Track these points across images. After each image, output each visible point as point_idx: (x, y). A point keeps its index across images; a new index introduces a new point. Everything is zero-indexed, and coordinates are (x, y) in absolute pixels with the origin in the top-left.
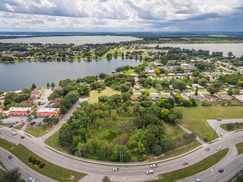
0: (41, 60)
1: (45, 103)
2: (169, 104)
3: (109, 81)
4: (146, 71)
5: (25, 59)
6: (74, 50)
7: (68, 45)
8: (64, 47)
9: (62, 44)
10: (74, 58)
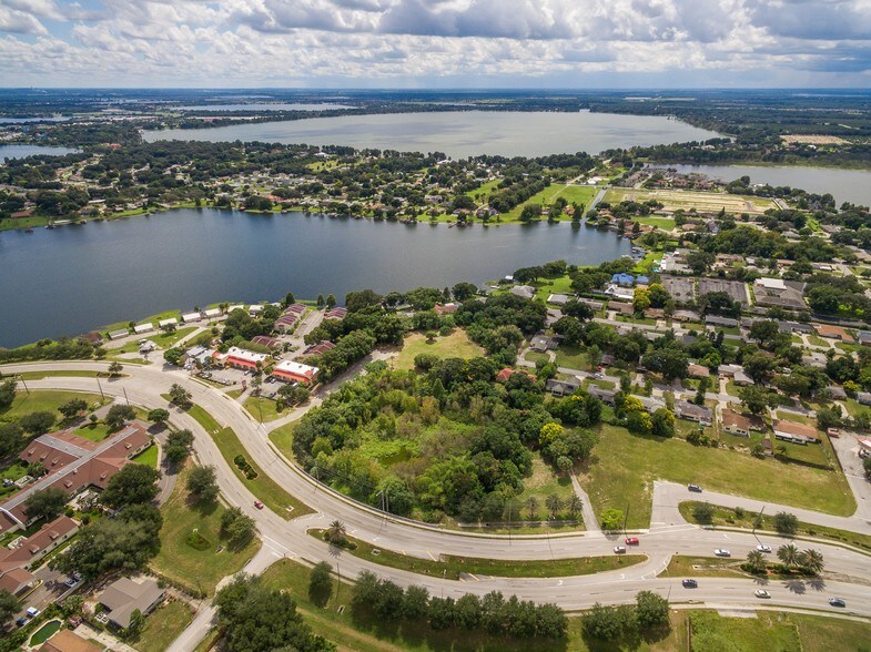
0: (334, 211)
1: (297, 348)
2: (582, 414)
3: (468, 313)
4: (607, 292)
5: (296, 204)
6: (433, 181)
7: (426, 156)
8: (413, 163)
9: (409, 154)
10: (421, 212)
